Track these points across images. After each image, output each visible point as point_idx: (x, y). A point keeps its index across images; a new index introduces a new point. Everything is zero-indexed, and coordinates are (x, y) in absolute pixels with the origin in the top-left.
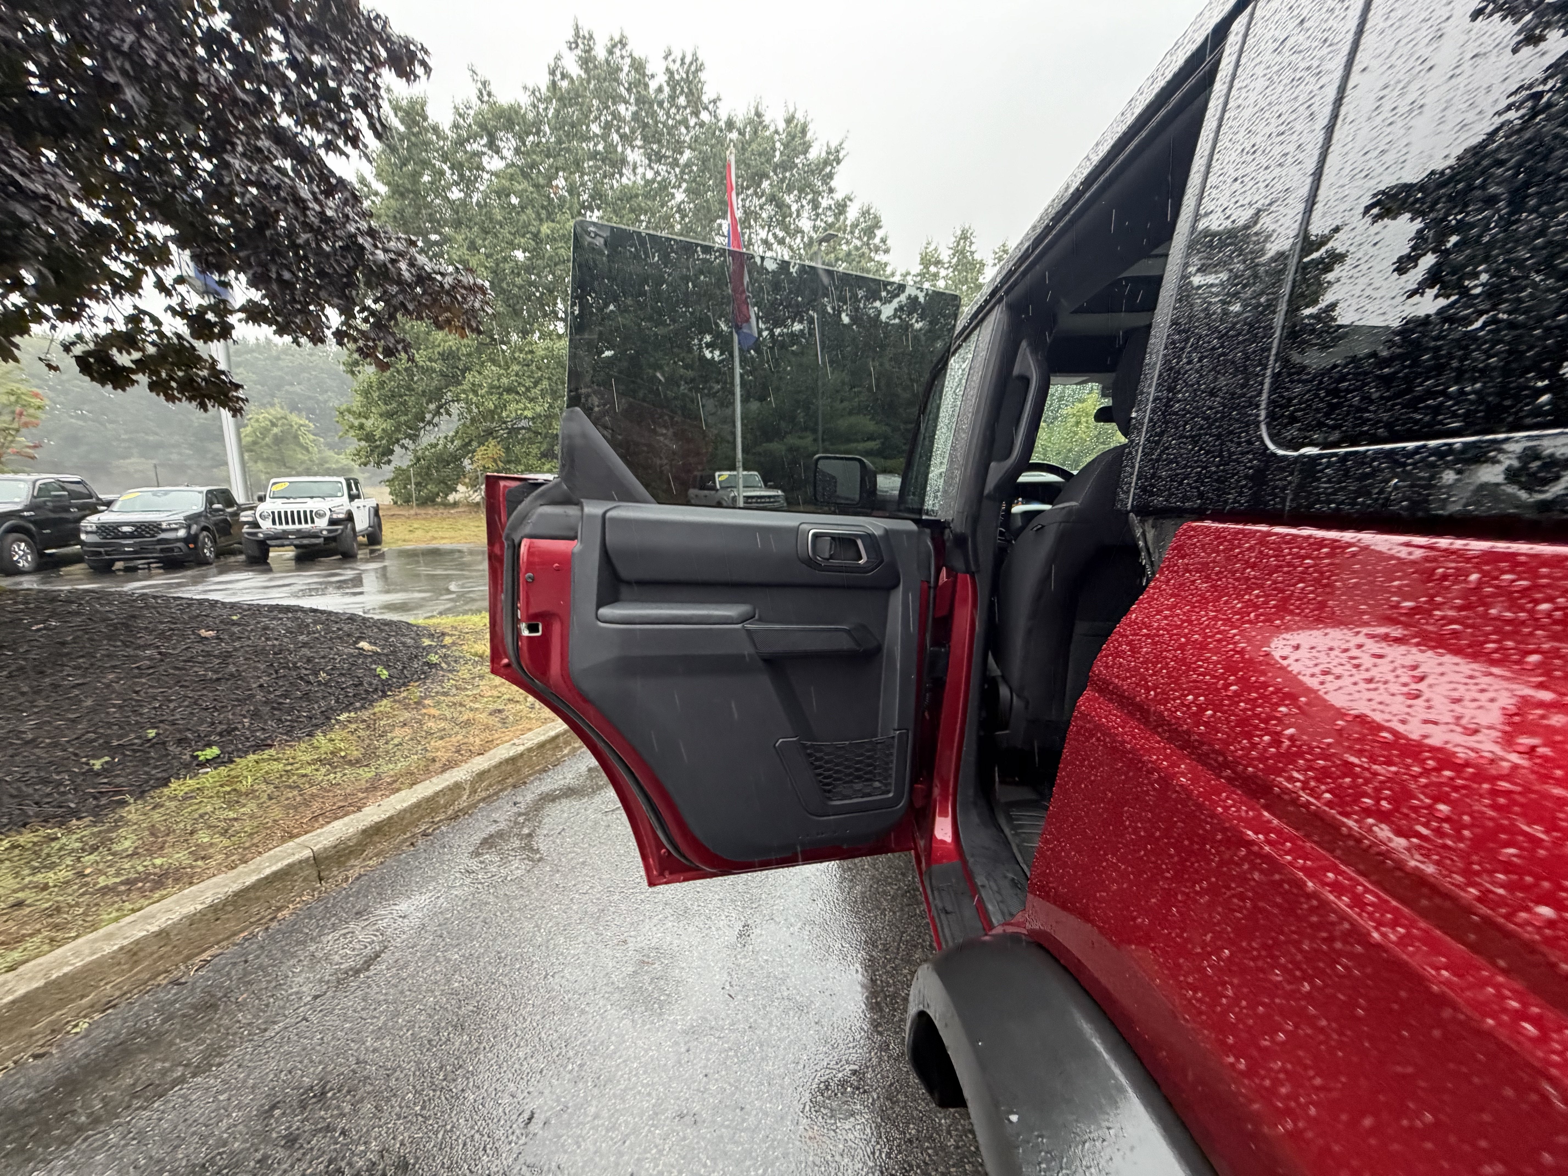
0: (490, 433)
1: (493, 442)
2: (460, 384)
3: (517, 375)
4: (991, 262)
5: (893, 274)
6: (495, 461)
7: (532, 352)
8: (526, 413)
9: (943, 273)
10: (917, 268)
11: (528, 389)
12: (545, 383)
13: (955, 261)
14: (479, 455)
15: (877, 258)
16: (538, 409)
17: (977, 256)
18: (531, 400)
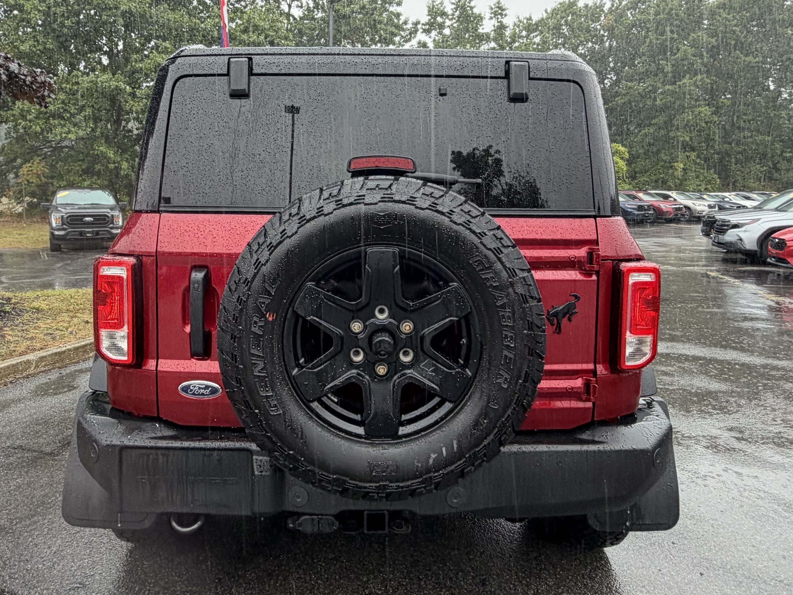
0: (34, 151)
1: (37, 159)
2: (10, 109)
3: (63, 102)
4: (488, 16)
5: (405, 23)
6: (38, 176)
7: (77, 83)
8: (70, 136)
9: (448, 23)
10: (425, 19)
11: (73, 115)
12: (88, 111)
13: (457, 13)
14: (24, 170)
15: (391, 9)
16: (81, 133)
17: (476, 11)
18: (75, 125)
